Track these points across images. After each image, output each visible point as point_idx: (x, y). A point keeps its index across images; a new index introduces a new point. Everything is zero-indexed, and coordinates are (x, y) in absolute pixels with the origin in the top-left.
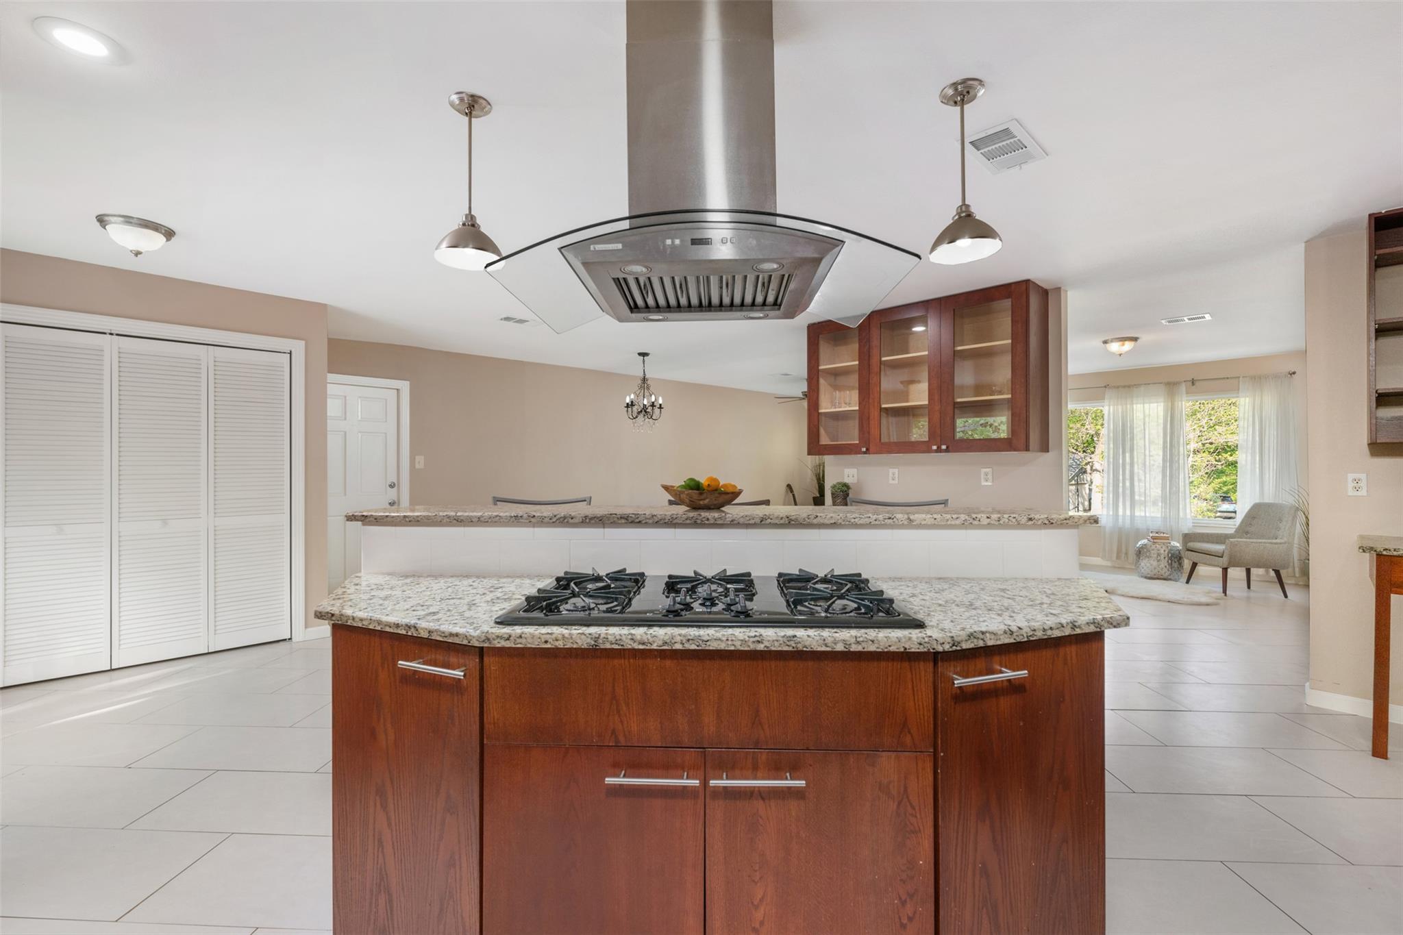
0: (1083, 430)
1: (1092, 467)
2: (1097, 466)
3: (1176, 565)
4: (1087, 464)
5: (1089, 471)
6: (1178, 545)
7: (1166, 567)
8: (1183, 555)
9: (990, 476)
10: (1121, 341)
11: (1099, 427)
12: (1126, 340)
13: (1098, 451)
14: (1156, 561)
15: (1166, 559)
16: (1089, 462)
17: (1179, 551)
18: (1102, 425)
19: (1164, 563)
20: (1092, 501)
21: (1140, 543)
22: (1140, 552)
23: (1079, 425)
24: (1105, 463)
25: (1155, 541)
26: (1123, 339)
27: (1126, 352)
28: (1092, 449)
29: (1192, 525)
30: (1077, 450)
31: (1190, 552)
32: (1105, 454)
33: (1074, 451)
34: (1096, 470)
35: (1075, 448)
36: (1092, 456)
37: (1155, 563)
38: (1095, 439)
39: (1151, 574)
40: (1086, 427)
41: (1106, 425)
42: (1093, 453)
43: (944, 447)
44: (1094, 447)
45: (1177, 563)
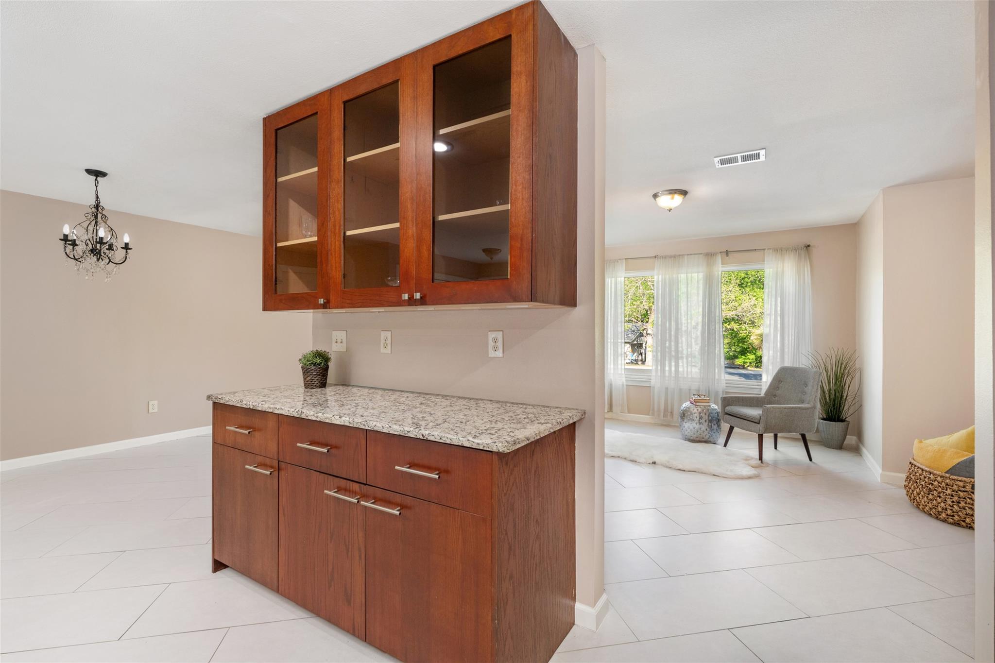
0: (642, 306)
1: (647, 332)
2: (649, 331)
3: (715, 427)
4: (643, 330)
5: (645, 335)
6: (716, 407)
7: (707, 430)
8: (721, 418)
9: (500, 344)
10: (670, 193)
11: (651, 304)
12: (676, 193)
13: (650, 321)
14: (698, 424)
15: (707, 421)
16: (645, 329)
17: (718, 413)
18: (653, 303)
19: (704, 427)
20: (646, 355)
21: (684, 406)
22: (684, 415)
23: (638, 303)
24: (655, 329)
25: (697, 404)
26: (673, 192)
27: (675, 208)
28: (647, 320)
29: (725, 385)
30: (637, 320)
31: (728, 416)
32: (655, 322)
33: (636, 321)
34: (649, 334)
35: (636, 319)
36: (647, 324)
37: (697, 426)
38: (649, 312)
39: (694, 437)
40: (643, 304)
41: (655, 303)
42: (647, 322)
43: (418, 296)
44: (648, 318)
45: (716, 425)
